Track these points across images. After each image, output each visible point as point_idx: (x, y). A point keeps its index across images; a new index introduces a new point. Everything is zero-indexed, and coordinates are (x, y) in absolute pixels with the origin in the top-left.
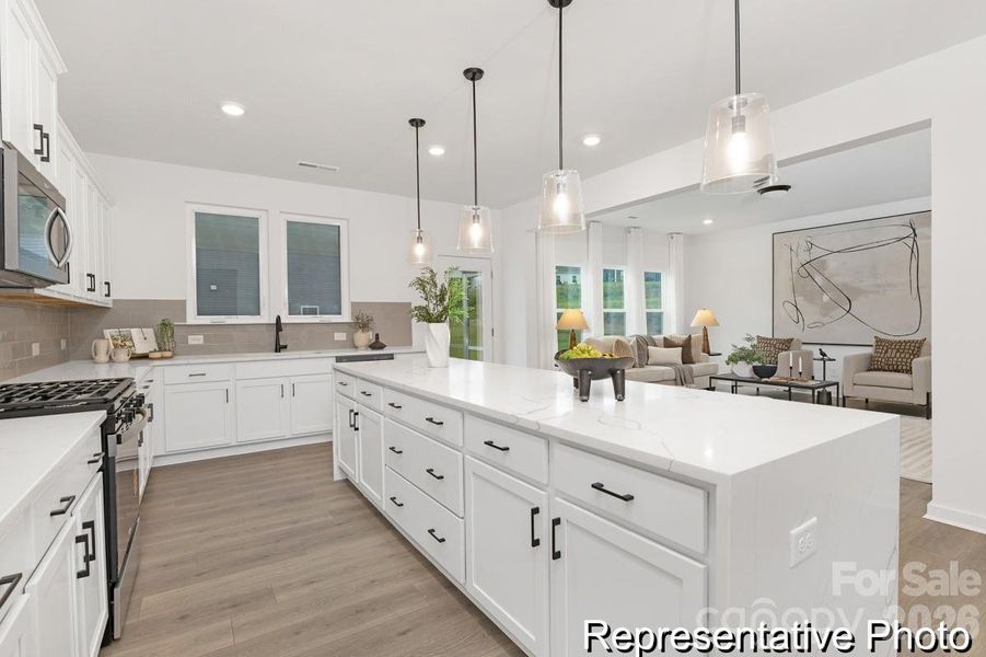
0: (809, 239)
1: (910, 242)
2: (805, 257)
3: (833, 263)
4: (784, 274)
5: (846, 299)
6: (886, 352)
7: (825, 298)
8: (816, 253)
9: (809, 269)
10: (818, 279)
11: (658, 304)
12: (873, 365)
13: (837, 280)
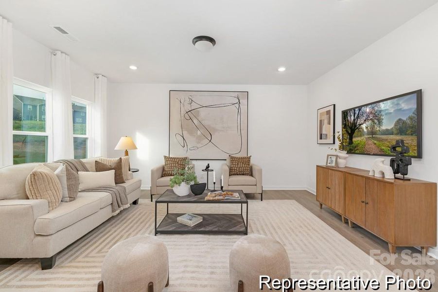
0: (190, 97)
1: (237, 105)
2: (188, 108)
3: (203, 113)
4: (176, 117)
5: (209, 134)
6: (238, 164)
7: (199, 133)
8: (194, 106)
9: (190, 115)
10: (195, 121)
11: (84, 131)
12: (232, 173)
13: (205, 123)
